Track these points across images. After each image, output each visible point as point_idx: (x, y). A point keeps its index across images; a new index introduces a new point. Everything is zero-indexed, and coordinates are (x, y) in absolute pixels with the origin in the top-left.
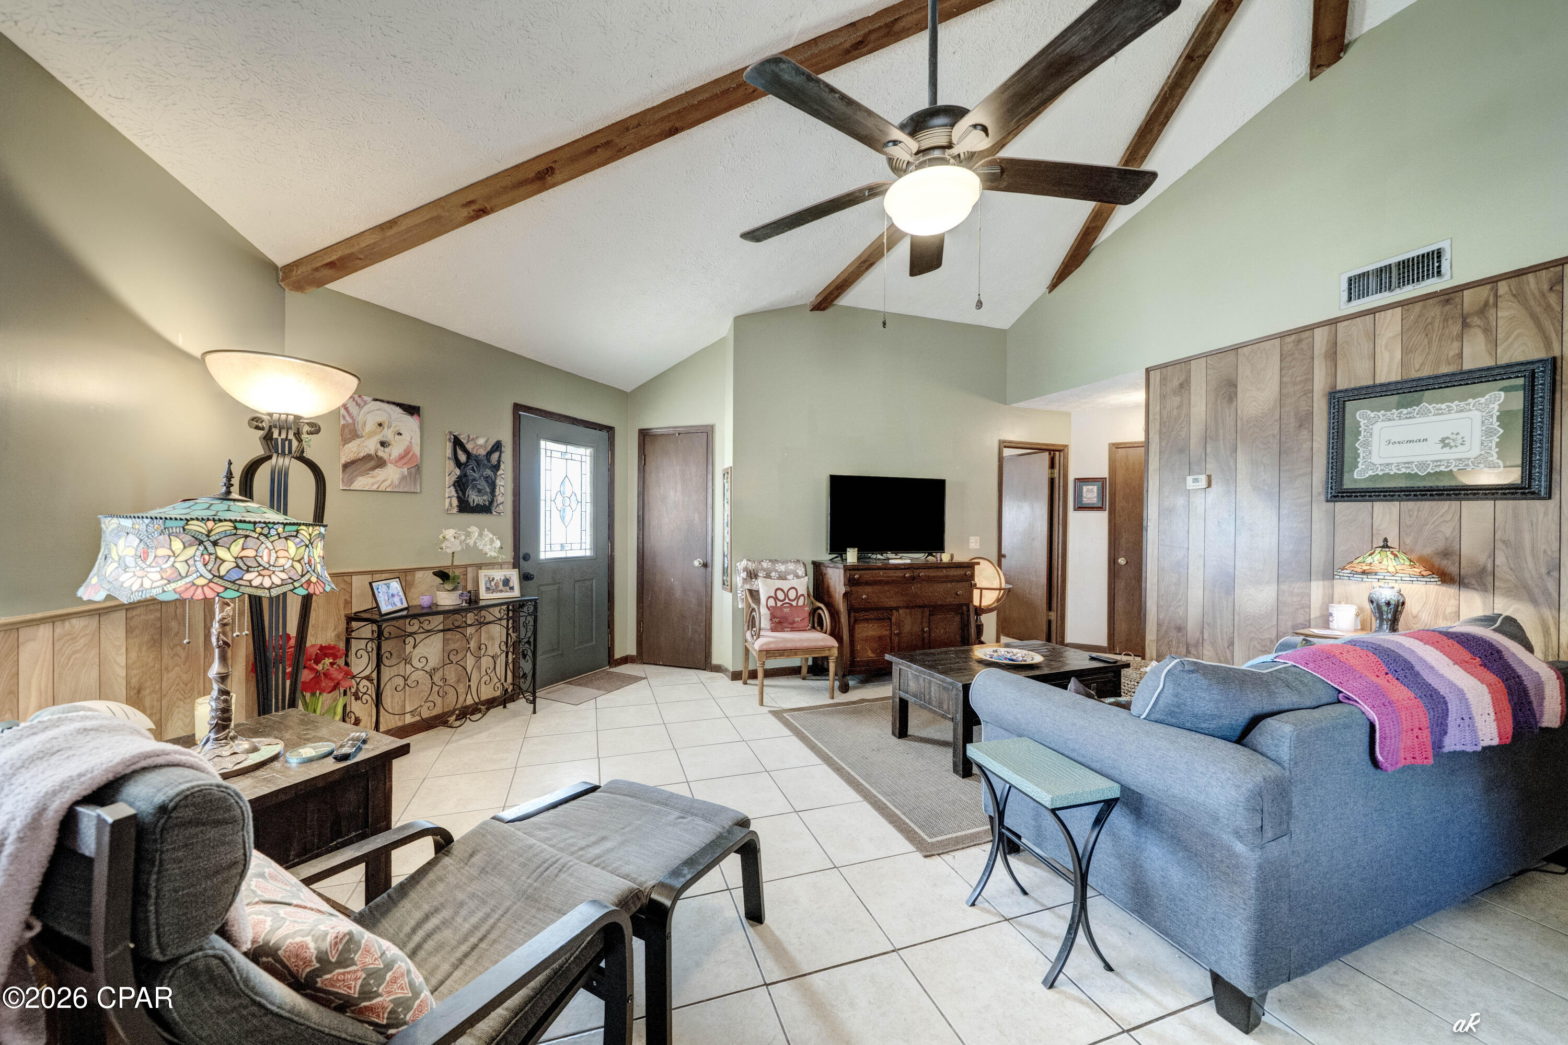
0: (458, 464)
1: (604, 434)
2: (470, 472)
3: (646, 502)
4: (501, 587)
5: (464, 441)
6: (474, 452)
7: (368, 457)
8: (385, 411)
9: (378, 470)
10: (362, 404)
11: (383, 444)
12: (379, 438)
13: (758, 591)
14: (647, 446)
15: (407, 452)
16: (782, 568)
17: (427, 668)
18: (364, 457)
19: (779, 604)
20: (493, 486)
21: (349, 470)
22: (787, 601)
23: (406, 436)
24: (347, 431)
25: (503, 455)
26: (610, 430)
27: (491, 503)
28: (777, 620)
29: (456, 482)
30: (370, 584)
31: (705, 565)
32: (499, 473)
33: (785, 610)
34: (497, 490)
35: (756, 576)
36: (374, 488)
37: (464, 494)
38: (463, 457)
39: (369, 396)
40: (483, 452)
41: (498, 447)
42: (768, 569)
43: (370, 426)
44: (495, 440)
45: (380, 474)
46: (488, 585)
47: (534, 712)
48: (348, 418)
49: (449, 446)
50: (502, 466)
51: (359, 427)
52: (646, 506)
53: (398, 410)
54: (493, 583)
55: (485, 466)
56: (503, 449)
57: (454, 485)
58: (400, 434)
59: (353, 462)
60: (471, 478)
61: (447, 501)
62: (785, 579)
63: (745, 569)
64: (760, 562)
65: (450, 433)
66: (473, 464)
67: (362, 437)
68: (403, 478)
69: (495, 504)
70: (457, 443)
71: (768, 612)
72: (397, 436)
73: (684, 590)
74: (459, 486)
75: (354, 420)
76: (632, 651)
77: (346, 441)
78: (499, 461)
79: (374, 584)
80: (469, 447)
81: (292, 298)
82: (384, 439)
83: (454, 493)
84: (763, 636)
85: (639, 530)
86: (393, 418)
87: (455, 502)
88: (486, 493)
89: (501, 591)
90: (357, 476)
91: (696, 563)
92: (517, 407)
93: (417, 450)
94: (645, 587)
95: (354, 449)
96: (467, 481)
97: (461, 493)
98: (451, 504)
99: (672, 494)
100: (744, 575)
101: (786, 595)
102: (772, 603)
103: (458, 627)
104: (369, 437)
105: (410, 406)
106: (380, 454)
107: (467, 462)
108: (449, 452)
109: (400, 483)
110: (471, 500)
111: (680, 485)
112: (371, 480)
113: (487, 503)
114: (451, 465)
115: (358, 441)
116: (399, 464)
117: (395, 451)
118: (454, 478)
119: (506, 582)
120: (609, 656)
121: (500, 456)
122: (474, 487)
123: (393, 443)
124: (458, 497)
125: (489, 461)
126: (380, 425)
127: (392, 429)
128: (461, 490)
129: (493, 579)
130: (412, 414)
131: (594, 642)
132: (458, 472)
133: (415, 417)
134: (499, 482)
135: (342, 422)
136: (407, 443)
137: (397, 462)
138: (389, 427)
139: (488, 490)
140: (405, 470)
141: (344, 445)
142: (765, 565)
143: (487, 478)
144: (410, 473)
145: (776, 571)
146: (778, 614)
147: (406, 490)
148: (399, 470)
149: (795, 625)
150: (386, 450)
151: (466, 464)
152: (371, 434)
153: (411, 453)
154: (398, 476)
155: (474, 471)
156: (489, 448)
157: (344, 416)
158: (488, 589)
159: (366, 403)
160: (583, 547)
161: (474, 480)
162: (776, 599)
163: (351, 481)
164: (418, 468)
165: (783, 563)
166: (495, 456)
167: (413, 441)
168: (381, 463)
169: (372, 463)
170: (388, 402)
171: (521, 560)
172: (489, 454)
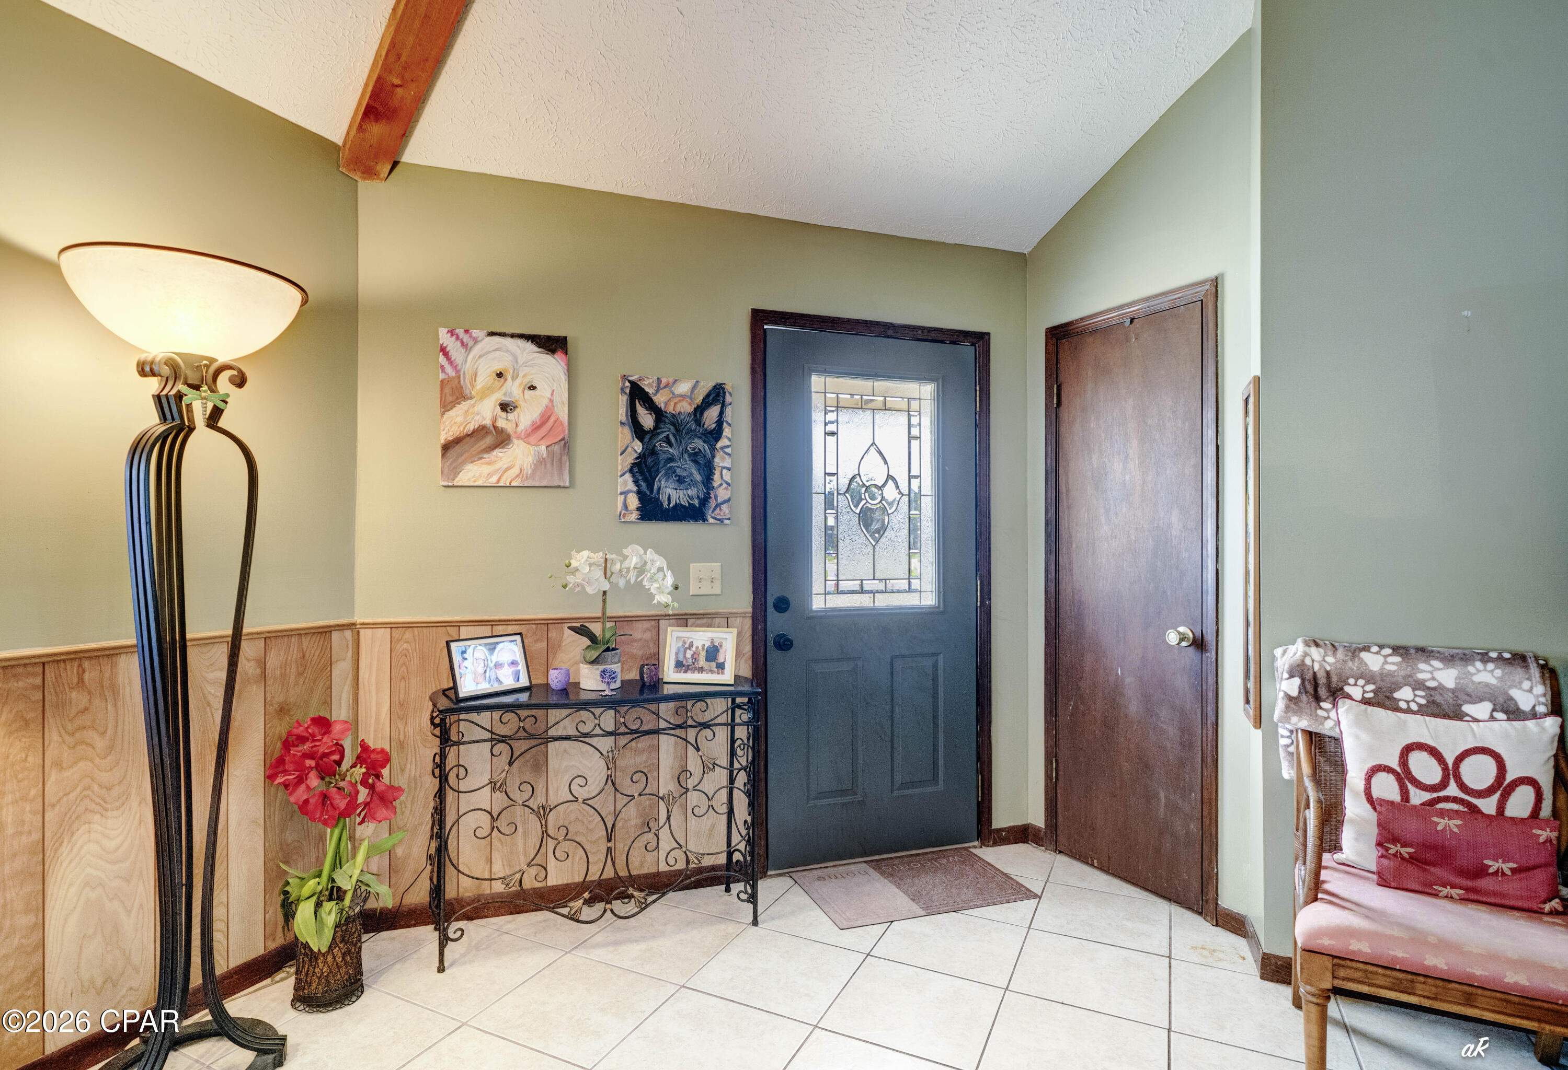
0: (639, 431)
1: (967, 351)
2: (660, 446)
3: (1063, 488)
4: (702, 662)
5: (650, 391)
6: (670, 409)
7: (481, 431)
8: (508, 351)
9: (497, 452)
10: (471, 343)
11: (505, 407)
12: (499, 396)
13: (1337, 741)
14: (1062, 363)
15: (546, 417)
16: (1447, 677)
17: (533, 804)
18: (474, 431)
19: (1418, 797)
20: (708, 469)
21: (452, 453)
22: (1453, 790)
23: (544, 391)
24: (447, 390)
25: (728, 410)
26: (980, 340)
27: (704, 501)
28: (1406, 851)
29: (634, 465)
30: (448, 643)
31: (1199, 644)
32: (719, 445)
33: (1442, 823)
34: (717, 477)
35: (1336, 693)
36: (493, 481)
37: (650, 486)
38: (647, 420)
39: (481, 329)
40: (686, 408)
41: (717, 395)
42: (1383, 675)
43: (485, 377)
44: (712, 384)
45: (502, 457)
46: (681, 658)
47: (755, 923)
48: (449, 369)
49: (623, 400)
50: (727, 431)
51: (466, 382)
52: (1063, 497)
53: (530, 346)
54: (689, 654)
55: (692, 434)
56: (728, 399)
57: (631, 471)
58: (533, 388)
59: (457, 441)
60: (663, 457)
61: (621, 499)
62: (1457, 715)
63: (1299, 670)
64: (1355, 651)
65: (624, 377)
66: (667, 431)
67: (471, 398)
68: (541, 462)
69: (713, 503)
70: (637, 394)
71: (1372, 816)
72: (528, 392)
73: (1147, 701)
74: (641, 472)
75: (458, 372)
76: (1037, 817)
77: (446, 406)
78: (720, 422)
79: (453, 645)
80: (660, 400)
81: (367, 189)
82: (507, 399)
83: (631, 486)
84: (1336, 900)
85: (1048, 552)
86: (521, 362)
87: (634, 502)
88: (694, 483)
89: (701, 670)
90: (464, 462)
91: (1172, 638)
92: (759, 317)
93: (562, 412)
94: (1063, 679)
95: (459, 419)
96: (657, 462)
97: (643, 484)
98: (625, 506)
99: (1117, 466)
100: (1293, 686)
101: (1451, 772)
102: (1386, 787)
103: (586, 735)
104: (482, 398)
105: (549, 338)
106: (501, 424)
107: (656, 427)
108: (622, 412)
109: (534, 472)
110: (664, 499)
111: (1135, 443)
112: (486, 469)
113: (696, 502)
114: (626, 434)
115: (464, 405)
116: (532, 439)
117: (525, 417)
118: (630, 458)
119: (713, 653)
120: (979, 821)
121: (721, 413)
122: (670, 473)
123: (521, 403)
124: (639, 493)
125: (699, 422)
126: (500, 375)
127: (518, 381)
128: (645, 480)
129: (692, 644)
130: (552, 351)
131: (941, 787)
132: (638, 446)
133: (559, 355)
134: (720, 461)
135: (442, 376)
136: (545, 402)
137: (528, 435)
138: (514, 378)
139: (698, 478)
140: (543, 448)
141: (443, 414)
142: (1373, 661)
143: (695, 456)
144: (551, 454)
145: (1419, 685)
146: (1410, 827)
147: (544, 483)
148: (532, 450)
149: (1484, 883)
150: (511, 416)
151: (654, 432)
152: (487, 391)
153: (552, 419)
154: (530, 459)
155: (670, 444)
156: (699, 399)
157: (442, 367)
158: (679, 665)
159: (476, 341)
160: (915, 584)
161: (671, 460)
162: (1404, 776)
163: (455, 472)
164: (567, 445)
165: (1450, 659)
166: (711, 414)
167: (556, 398)
168: (502, 439)
169: (489, 440)
170: (512, 336)
171: (770, 610)
172: (700, 410)
